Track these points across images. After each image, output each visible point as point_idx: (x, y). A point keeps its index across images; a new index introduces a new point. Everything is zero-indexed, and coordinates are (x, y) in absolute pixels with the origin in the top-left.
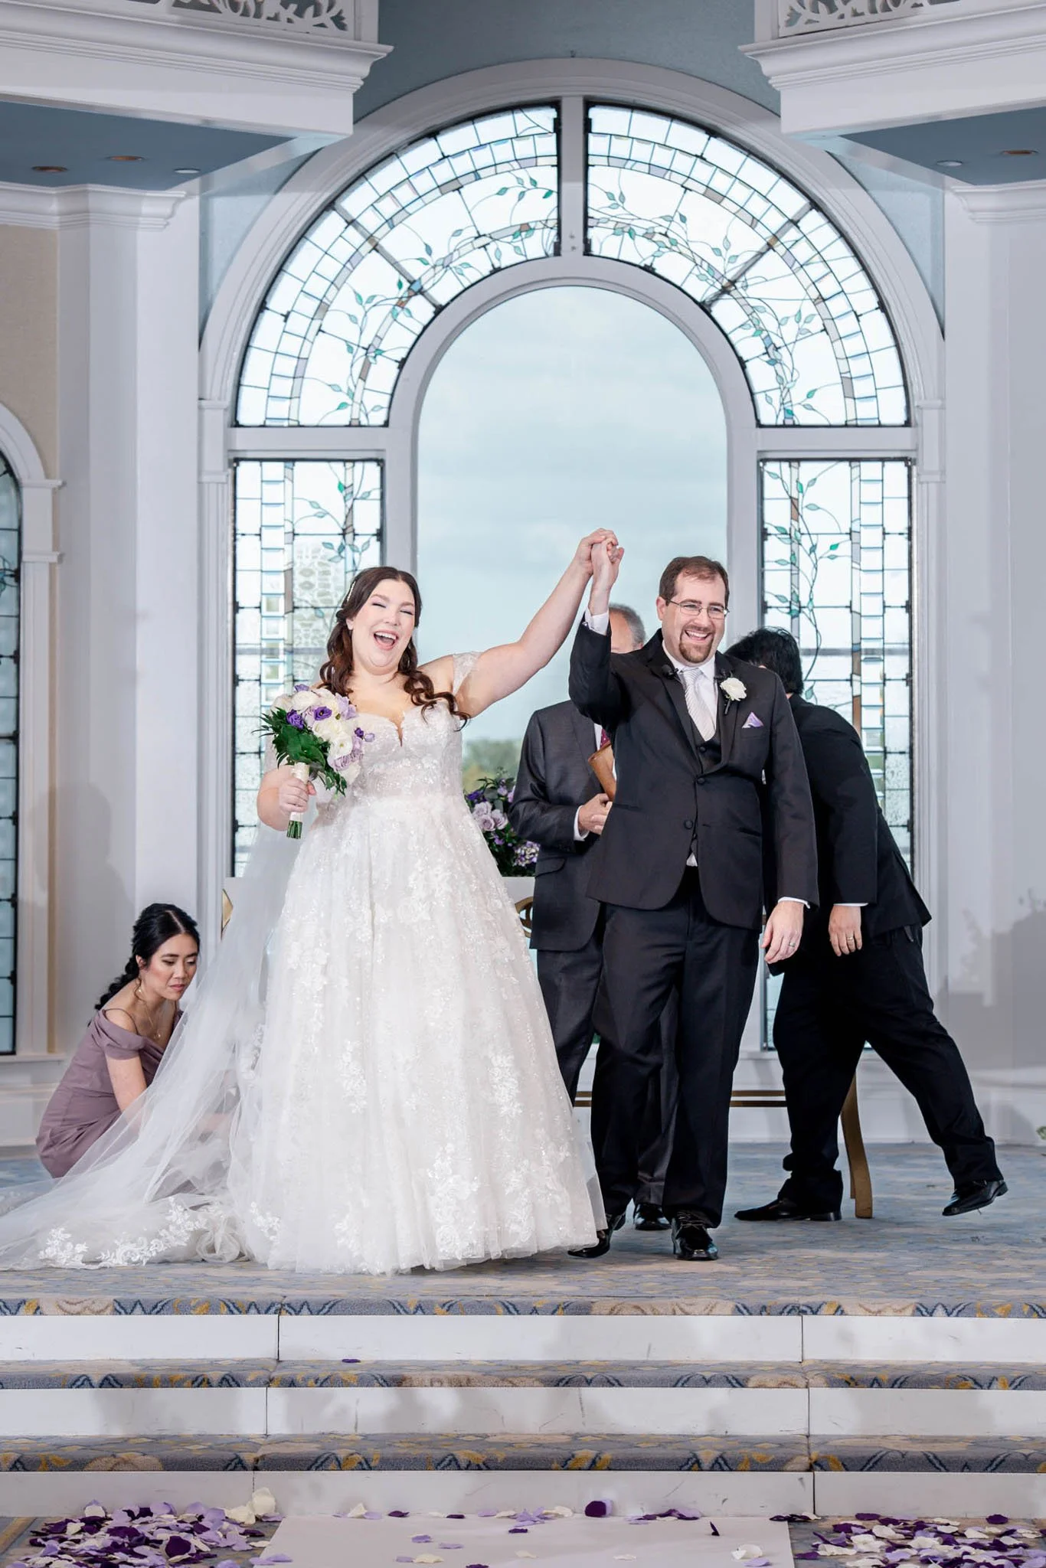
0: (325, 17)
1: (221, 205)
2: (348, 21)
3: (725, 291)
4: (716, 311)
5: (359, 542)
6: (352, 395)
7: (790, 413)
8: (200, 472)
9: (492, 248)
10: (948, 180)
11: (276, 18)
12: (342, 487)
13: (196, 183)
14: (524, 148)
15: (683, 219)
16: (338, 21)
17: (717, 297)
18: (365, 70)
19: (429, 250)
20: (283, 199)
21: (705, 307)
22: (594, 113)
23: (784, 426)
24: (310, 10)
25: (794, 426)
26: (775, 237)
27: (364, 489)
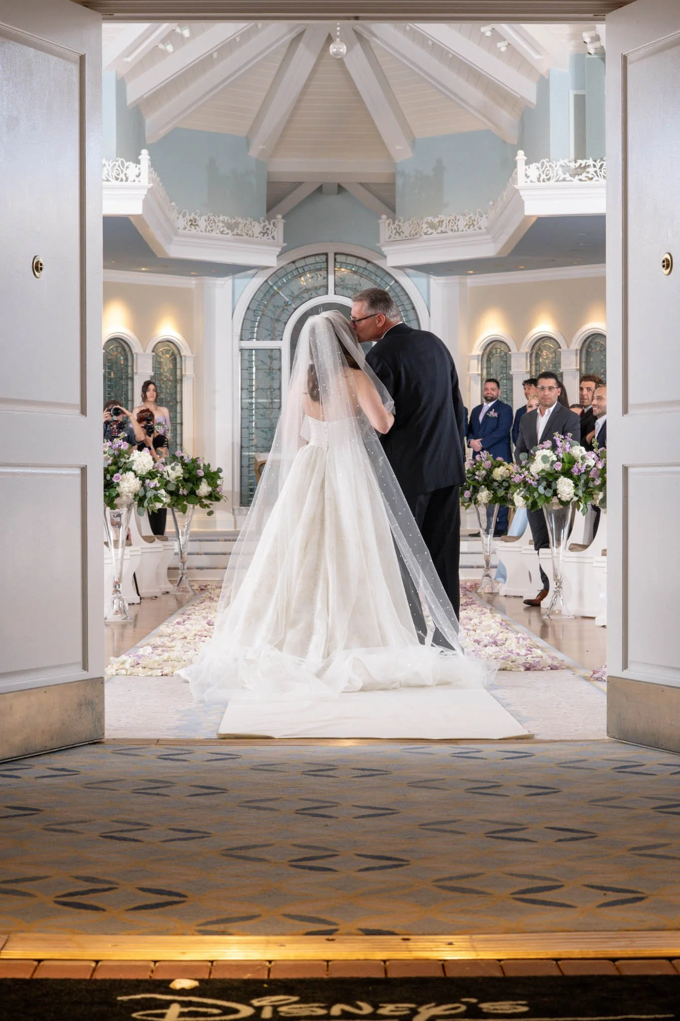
0: (270, 237)
1: (237, 281)
2: (276, 237)
5: (275, 371)
6: (272, 332)
8: (232, 353)
9: (309, 293)
10: (431, 276)
11: (257, 237)
12: (269, 357)
13: (231, 277)
14: (318, 266)
15: (360, 285)
16: (273, 238)
18: (280, 250)
19: (292, 293)
20: (254, 279)
22: (337, 256)
24: (266, 235)
27: (276, 357)
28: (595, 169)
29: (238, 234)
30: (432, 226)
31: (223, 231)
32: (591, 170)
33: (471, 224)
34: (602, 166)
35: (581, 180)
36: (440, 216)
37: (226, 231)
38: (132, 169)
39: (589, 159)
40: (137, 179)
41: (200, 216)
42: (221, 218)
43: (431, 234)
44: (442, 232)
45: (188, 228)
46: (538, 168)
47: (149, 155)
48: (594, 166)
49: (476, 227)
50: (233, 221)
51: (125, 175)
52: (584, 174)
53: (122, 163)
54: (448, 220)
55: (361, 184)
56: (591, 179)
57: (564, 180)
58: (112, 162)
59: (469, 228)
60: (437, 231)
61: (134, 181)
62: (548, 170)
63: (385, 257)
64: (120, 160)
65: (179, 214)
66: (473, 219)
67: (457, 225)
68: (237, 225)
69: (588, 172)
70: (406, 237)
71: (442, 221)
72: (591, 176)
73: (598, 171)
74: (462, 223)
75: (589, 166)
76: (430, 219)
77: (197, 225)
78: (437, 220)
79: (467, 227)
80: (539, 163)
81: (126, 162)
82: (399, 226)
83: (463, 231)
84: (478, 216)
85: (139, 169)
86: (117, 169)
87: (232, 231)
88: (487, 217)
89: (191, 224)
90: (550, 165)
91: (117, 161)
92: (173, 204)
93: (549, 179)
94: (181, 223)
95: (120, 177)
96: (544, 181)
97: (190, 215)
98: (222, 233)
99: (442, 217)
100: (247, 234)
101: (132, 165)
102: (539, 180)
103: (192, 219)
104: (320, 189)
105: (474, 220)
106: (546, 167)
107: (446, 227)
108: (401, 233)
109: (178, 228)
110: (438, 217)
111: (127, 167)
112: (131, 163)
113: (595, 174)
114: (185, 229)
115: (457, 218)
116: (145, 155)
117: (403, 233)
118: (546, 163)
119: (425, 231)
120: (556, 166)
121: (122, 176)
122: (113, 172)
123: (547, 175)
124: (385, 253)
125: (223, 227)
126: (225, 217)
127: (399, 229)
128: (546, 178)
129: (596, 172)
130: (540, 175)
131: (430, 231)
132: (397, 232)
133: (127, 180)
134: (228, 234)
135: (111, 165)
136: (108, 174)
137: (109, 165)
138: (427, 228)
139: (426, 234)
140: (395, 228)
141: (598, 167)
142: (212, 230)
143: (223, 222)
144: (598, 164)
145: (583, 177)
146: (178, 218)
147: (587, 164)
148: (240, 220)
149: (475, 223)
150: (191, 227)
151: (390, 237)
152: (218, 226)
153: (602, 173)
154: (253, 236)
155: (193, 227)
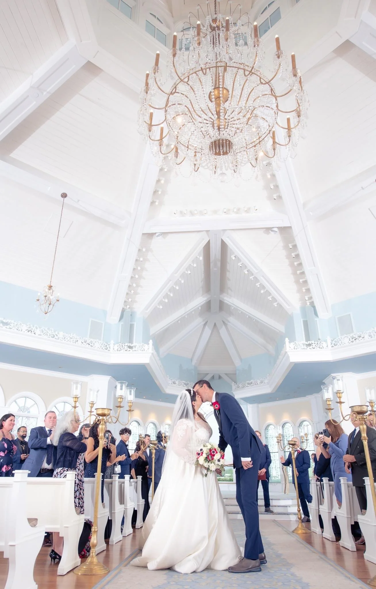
28: (315, 345)
31: (184, 386)
32: (314, 345)
35: (311, 349)
36: (251, 380)
39: (312, 341)
41: (177, 380)
42: (183, 381)
45: (172, 384)
46: (294, 344)
48: (315, 343)
50: (187, 383)
52: (312, 347)
54: (254, 382)
55: (226, 374)
56: (314, 348)
57: (304, 349)
60: (251, 385)
65: (169, 378)
71: (252, 382)
72: (314, 347)
75: (312, 343)
78: (250, 382)
79: (261, 383)
81: (144, 344)
88: (267, 379)
89: (174, 383)
94: (170, 382)
97: (173, 380)
105: (263, 381)
106: (297, 344)
107: (254, 384)
109: (169, 384)
112: (146, 345)
115: (257, 381)
117: (240, 387)
118: (296, 342)
120: (300, 344)
125: (184, 384)
128: (297, 348)
130: (295, 347)
131: (248, 386)
132: (238, 387)
141: (316, 344)
142: (180, 385)
144: (316, 343)
146: (169, 380)
148: (188, 382)
152: (182, 384)
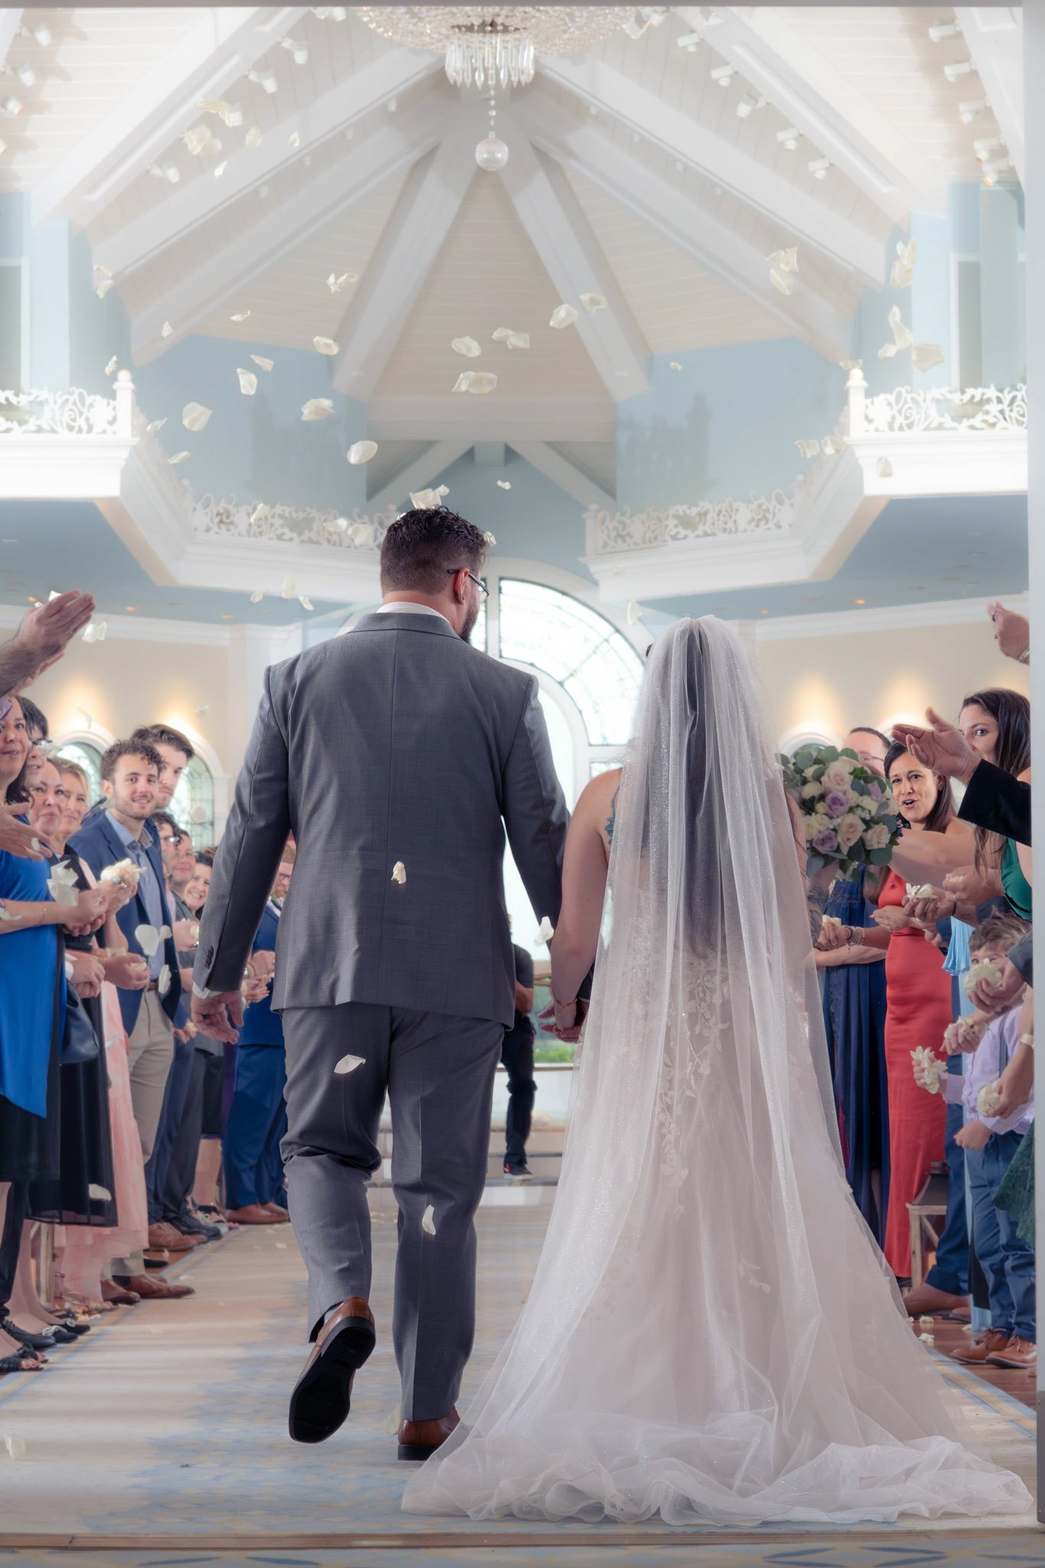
3: (572, 675)
4: (566, 685)
7: (605, 738)
13: (299, 624)
17: (568, 678)
21: (561, 684)
22: (504, 584)
23: (603, 745)
25: (608, 745)
26: (597, 647)
28: (1000, 407)
29: (311, 541)
30: (686, 522)
31: (283, 534)
32: (993, 408)
33: (762, 518)
34: (1013, 399)
35: (972, 427)
36: (701, 503)
37: (289, 534)
38: (99, 409)
39: (987, 386)
40: (110, 429)
41: (238, 505)
42: (278, 509)
43: (685, 537)
44: (706, 534)
45: (215, 529)
46: (889, 404)
47: (134, 380)
48: (999, 401)
49: (771, 524)
50: (301, 515)
51: (87, 419)
52: (980, 417)
53: (81, 396)
54: (717, 512)
55: (550, 444)
56: (994, 425)
57: (940, 427)
58: (61, 396)
59: (757, 526)
60: (696, 533)
61: (104, 432)
62: (910, 408)
63: (596, 583)
64: (77, 392)
65: (197, 502)
66: (764, 507)
67: (735, 521)
68: (308, 523)
69: (987, 413)
70: (636, 544)
71: (705, 514)
72: (992, 420)
73: (1007, 410)
74: (744, 515)
75: (988, 400)
76: (682, 509)
77: (232, 523)
78: (695, 511)
79: (754, 523)
80: (892, 394)
81: (89, 395)
82: (621, 522)
83: (745, 531)
84: (774, 502)
85: (114, 408)
86: (71, 410)
87: (300, 534)
88: (792, 505)
89: (221, 522)
90: (913, 399)
91: (71, 394)
92: (186, 482)
93: (910, 426)
94: (201, 518)
95: (76, 425)
96: (901, 428)
97: (218, 503)
98: (280, 537)
99: (705, 505)
100: (329, 541)
101: (99, 401)
102: (891, 427)
103: (221, 511)
104: (469, 455)
105: (767, 510)
106: (906, 402)
107: (713, 524)
108: (627, 538)
109: (196, 529)
110: (697, 506)
111: (91, 406)
112: (98, 398)
113: (1000, 417)
114: (208, 530)
115: (735, 507)
116: (124, 382)
117: (631, 537)
118: (904, 394)
119: (673, 532)
120: (924, 401)
121: (81, 422)
122: (62, 414)
123: (906, 418)
124: (596, 576)
125: (282, 526)
126: (285, 508)
127: (623, 530)
128: (905, 422)
129: (1002, 412)
130: (893, 418)
131: (683, 532)
132: (619, 535)
133: (90, 429)
134: (291, 540)
135: (60, 401)
136: (53, 419)
137: (55, 402)
138: (676, 526)
139: (674, 538)
140: (616, 529)
141: (1006, 401)
142: (261, 534)
143: (281, 516)
144: (1007, 397)
145: (977, 421)
146: (195, 509)
147: (985, 397)
148: (314, 513)
149: (769, 516)
150: (219, 528)
151: (605, 545)
152: (272, 525)
153: (1014, 415)
154: (340, 545)
155: (223, 526)
